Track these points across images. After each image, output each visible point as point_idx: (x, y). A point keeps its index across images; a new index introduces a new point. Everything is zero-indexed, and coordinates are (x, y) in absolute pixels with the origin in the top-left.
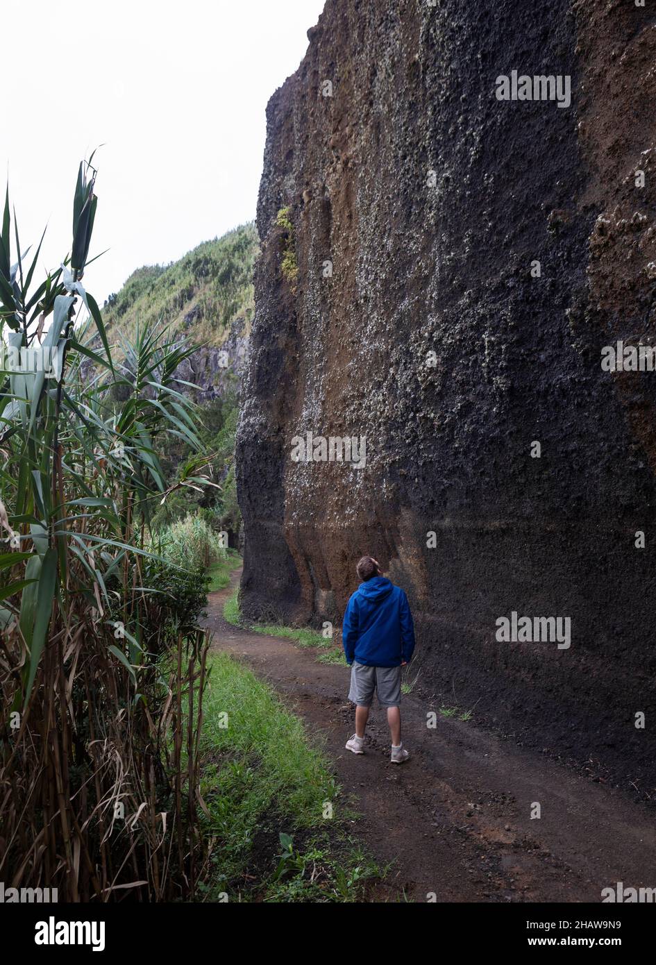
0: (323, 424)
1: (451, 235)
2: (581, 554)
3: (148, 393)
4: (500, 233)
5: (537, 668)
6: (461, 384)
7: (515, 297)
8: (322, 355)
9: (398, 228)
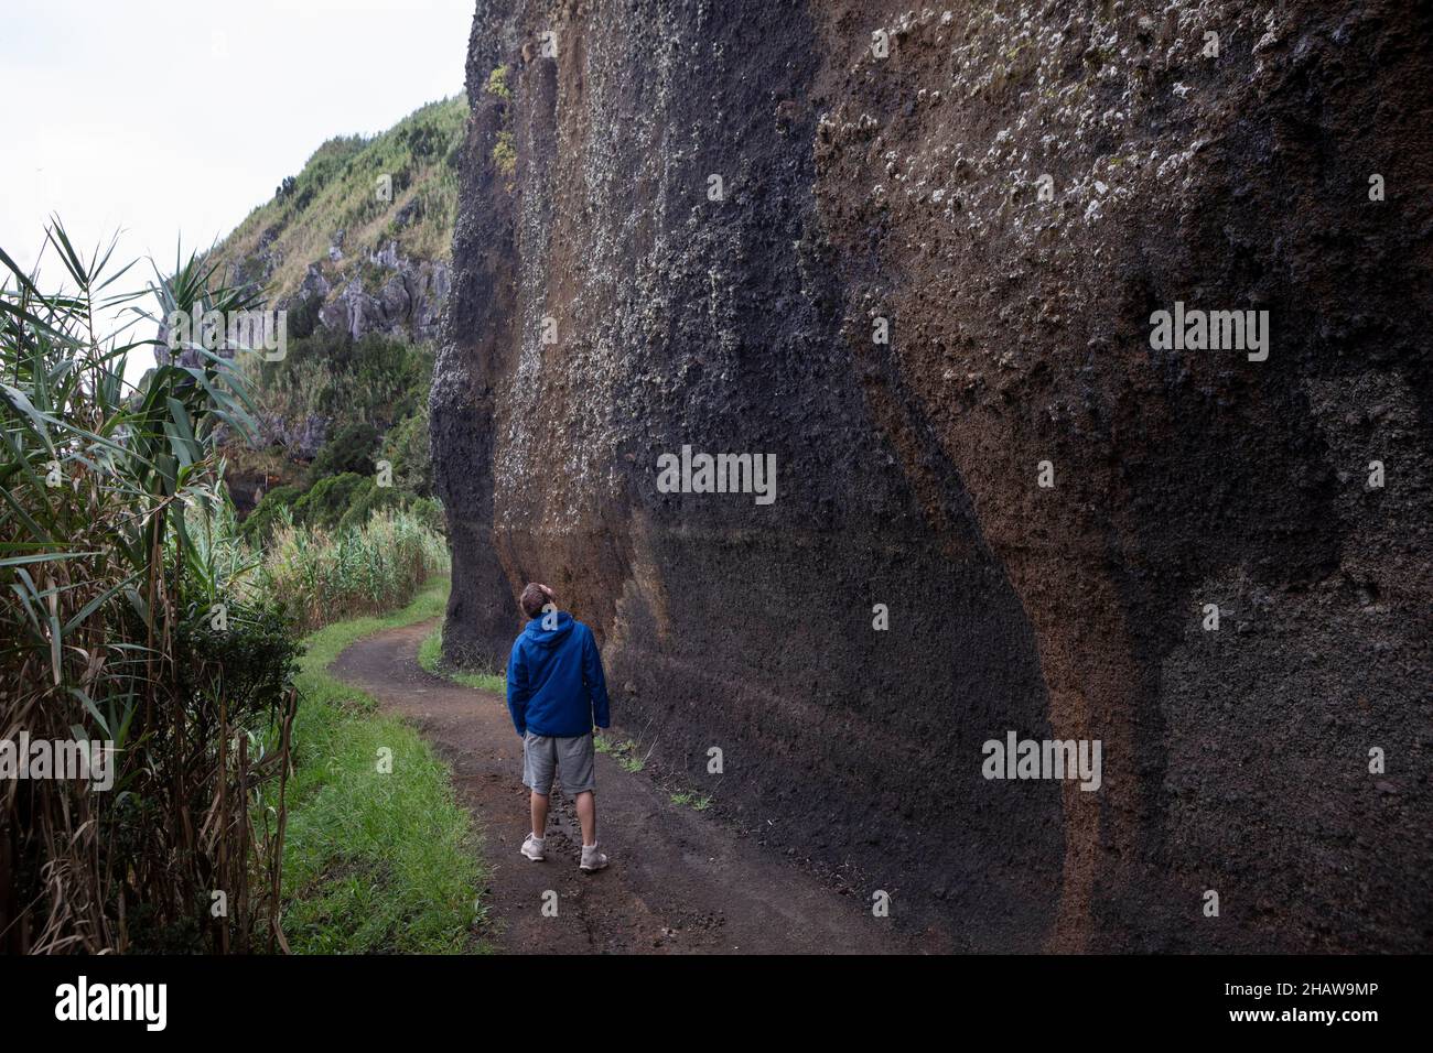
0: (541, 385)
1: (681, 125)
2: (840, 579)
3: (341, 326)
4: (732, 128)
5: (796, 736)
6: (689, 338)
7: (745, 220)
8: (542, 285)
9: (626, 110)
